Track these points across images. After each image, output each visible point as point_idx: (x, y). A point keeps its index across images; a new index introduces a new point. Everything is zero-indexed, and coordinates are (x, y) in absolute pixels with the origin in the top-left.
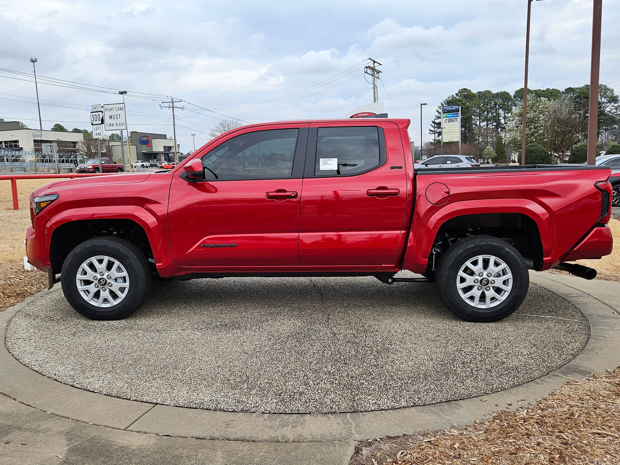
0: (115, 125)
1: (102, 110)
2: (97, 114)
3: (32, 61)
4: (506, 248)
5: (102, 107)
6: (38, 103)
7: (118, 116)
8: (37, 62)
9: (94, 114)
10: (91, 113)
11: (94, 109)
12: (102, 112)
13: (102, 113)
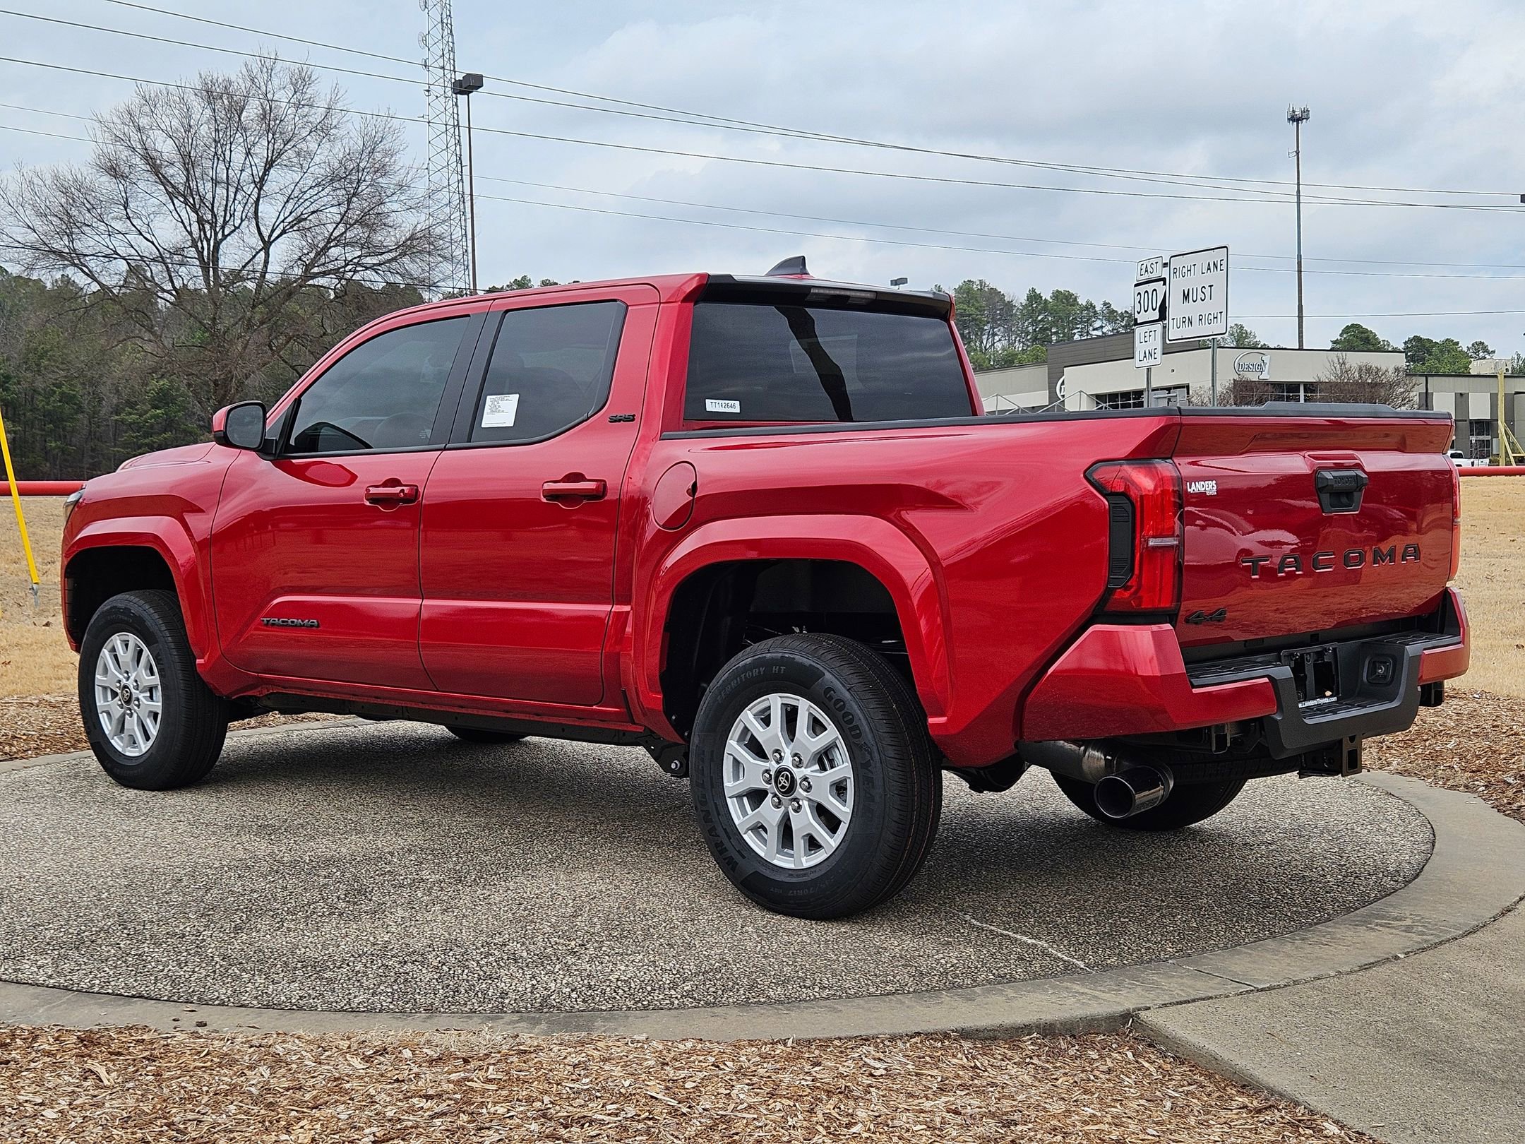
0: (1195, 320)
1: (1165, 273)
2: (1150, 287)
3: (1295, 119)
4: (828, 675)
5: (1165, 265)
6: (1299, 256)
7: (1207, 291)
8: (1307, 119)
9: (1142, 289)
10: (1136, 285)
11: (1143, 272)
12: (1164, 280)
13: (1165, 284)
